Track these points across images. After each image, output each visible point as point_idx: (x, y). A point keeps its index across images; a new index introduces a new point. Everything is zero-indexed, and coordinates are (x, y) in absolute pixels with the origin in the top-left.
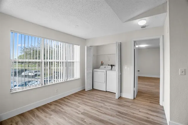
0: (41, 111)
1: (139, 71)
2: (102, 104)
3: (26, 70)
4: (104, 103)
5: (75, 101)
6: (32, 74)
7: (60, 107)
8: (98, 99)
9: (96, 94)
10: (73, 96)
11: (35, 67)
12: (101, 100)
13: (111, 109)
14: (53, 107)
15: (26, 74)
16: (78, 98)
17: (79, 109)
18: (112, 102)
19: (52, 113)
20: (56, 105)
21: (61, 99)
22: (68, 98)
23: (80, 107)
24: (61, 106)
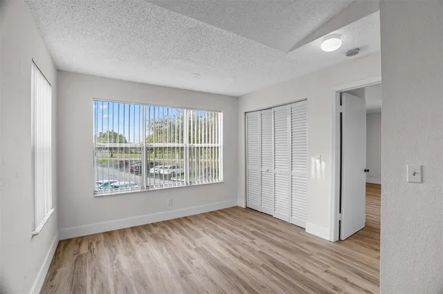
0: (136, 233)
1: (368, 171)
2: (248, 240)
3: (156, 164)
4: (254, 239)
5: (200, 227)
6: (166, 173)
7: (167, 231)
8: (247, 230)
9: (251, 219)
10: (204, 217)
11: (174, 157)
12: (253, 233)
13: (260, 252)
14: (156, 230)
15: (157, 172)
16: (210, 221)
17: (197, 240)
18: (275, 238)
19: (150, 239)
20: (163, 228)
21: (178, 220)
22: (191, 219)
23: (201, 239)
24: (171, 231)
